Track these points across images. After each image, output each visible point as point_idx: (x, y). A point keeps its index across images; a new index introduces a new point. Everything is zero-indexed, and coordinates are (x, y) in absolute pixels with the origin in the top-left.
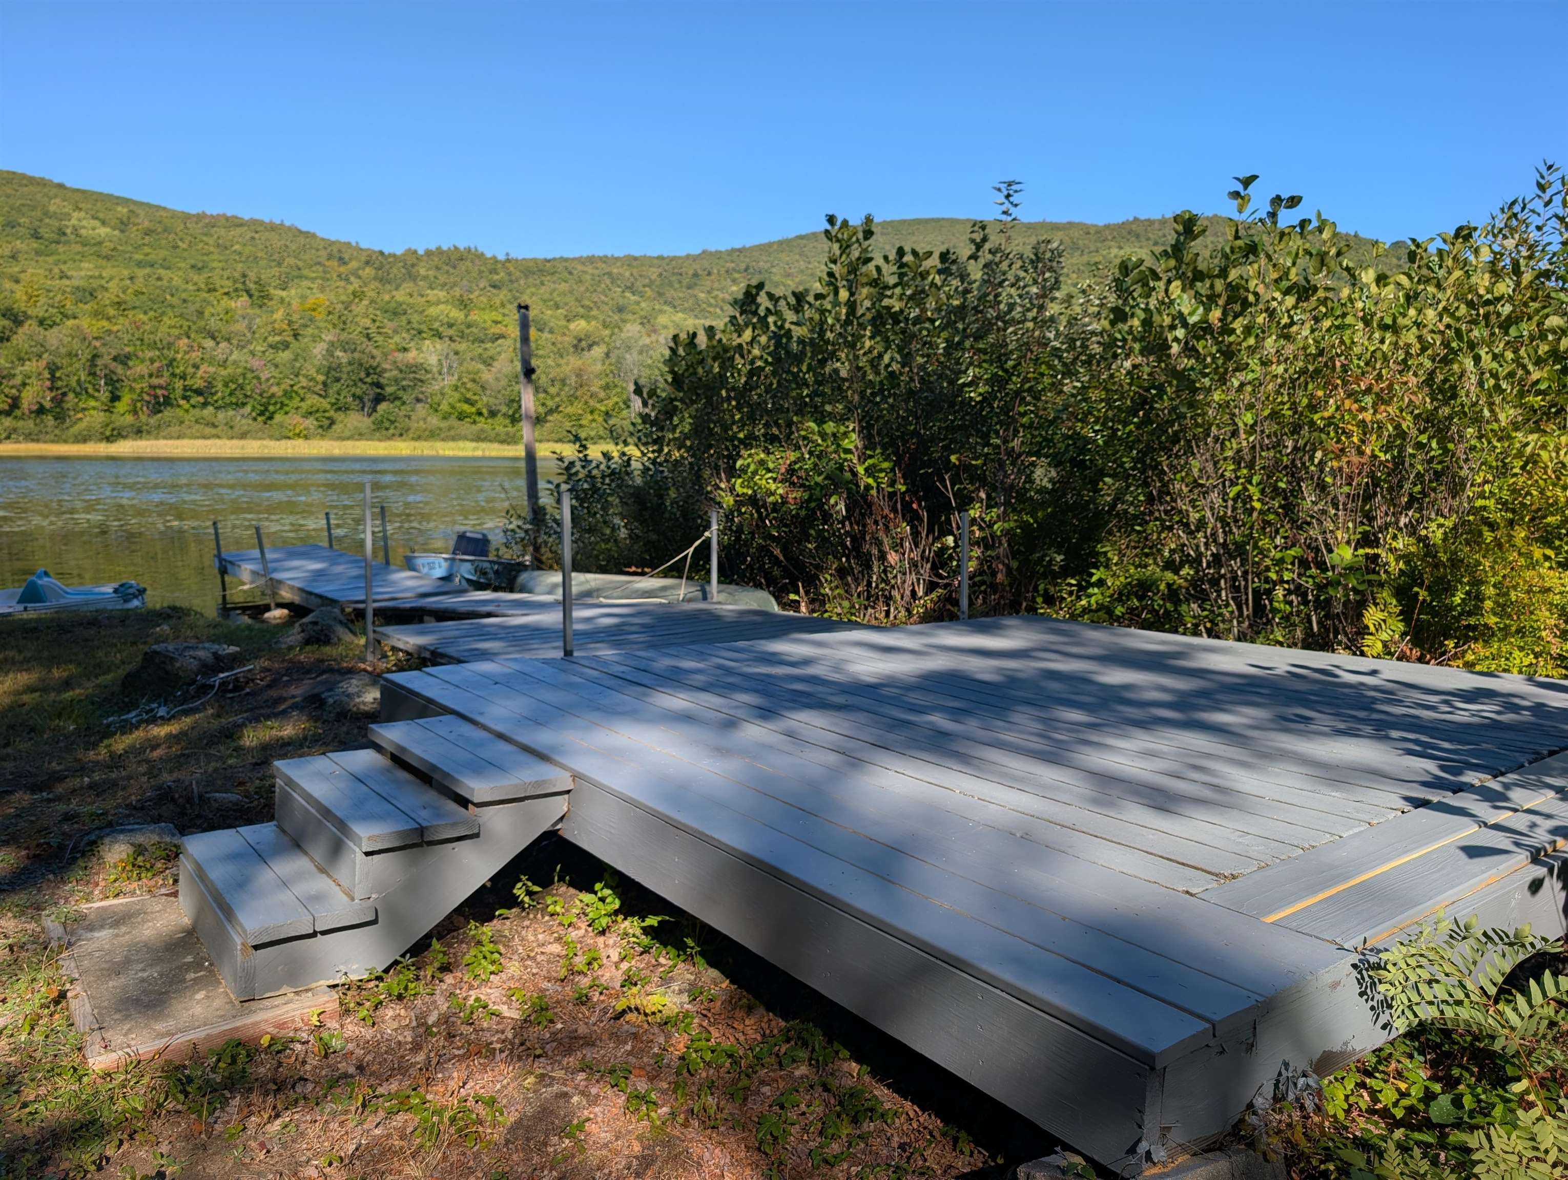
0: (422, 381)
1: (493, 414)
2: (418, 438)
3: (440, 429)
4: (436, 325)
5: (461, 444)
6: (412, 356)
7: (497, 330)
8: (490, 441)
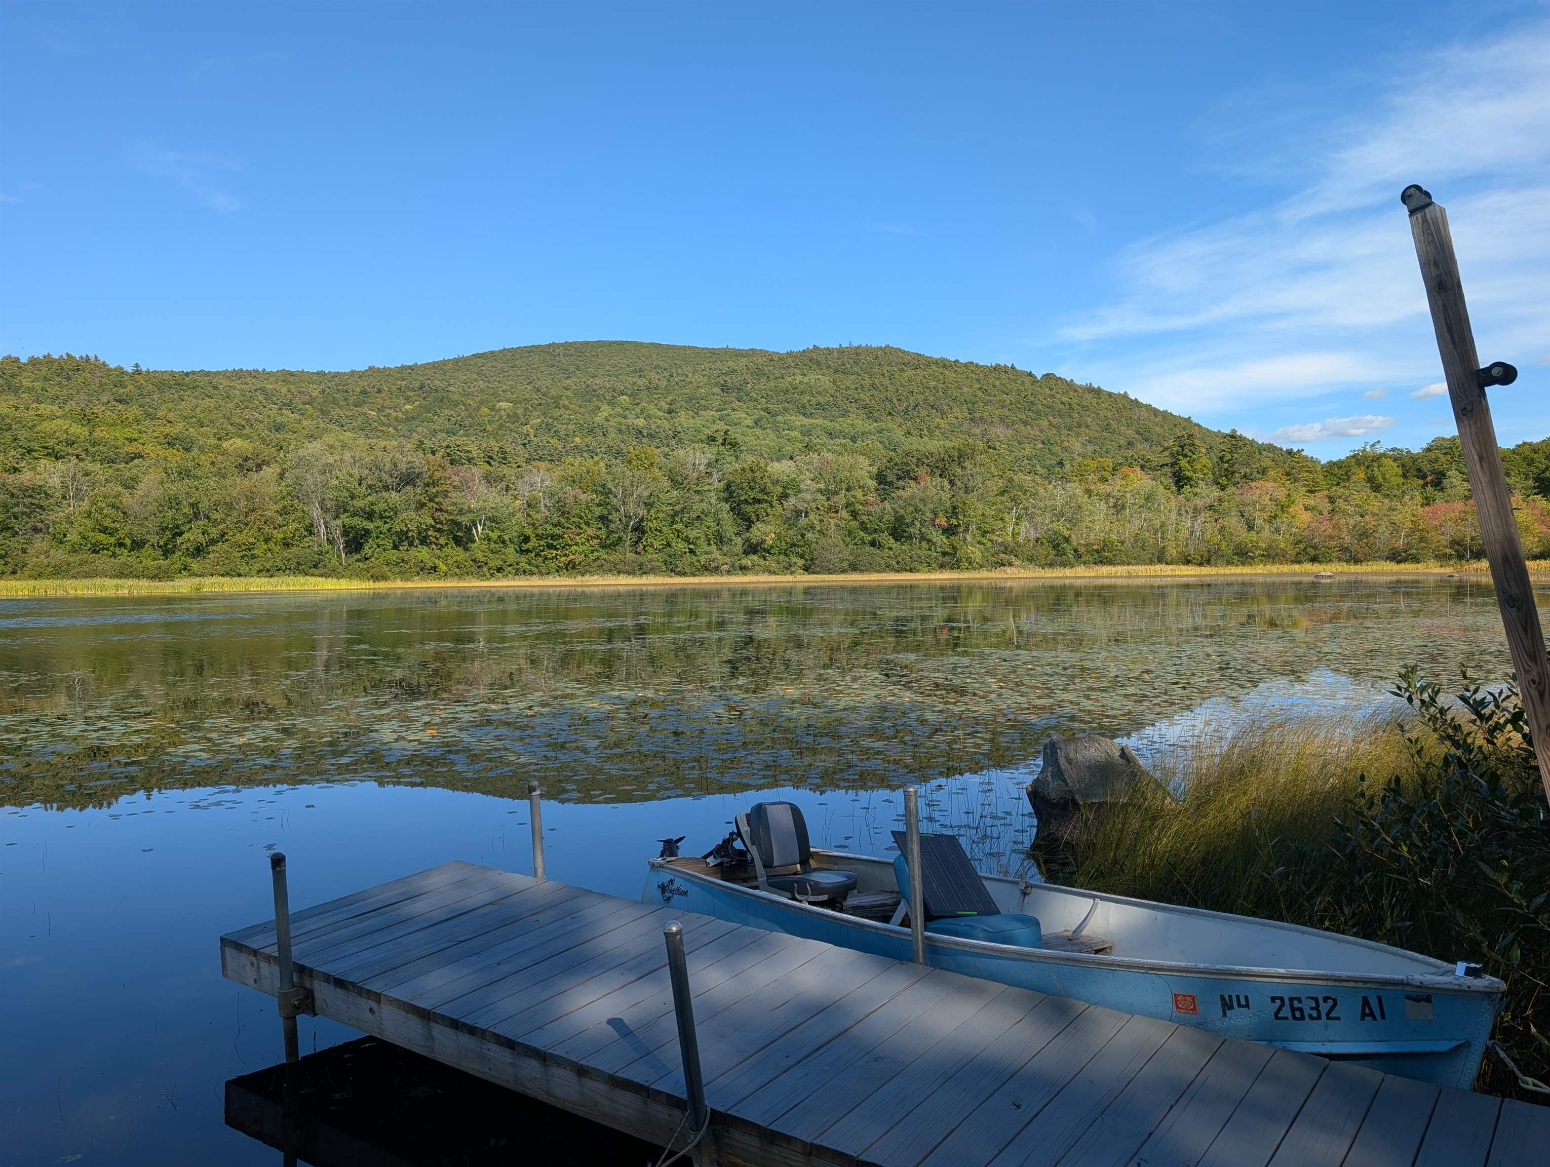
0: (41, 507)
1: (138, 545)
2: (40, 576)
3: (69, 565)
4: (52, 442)
5: (98, 581)
6: (26, 477)
7: (132, 448)
8: (137, 577)
